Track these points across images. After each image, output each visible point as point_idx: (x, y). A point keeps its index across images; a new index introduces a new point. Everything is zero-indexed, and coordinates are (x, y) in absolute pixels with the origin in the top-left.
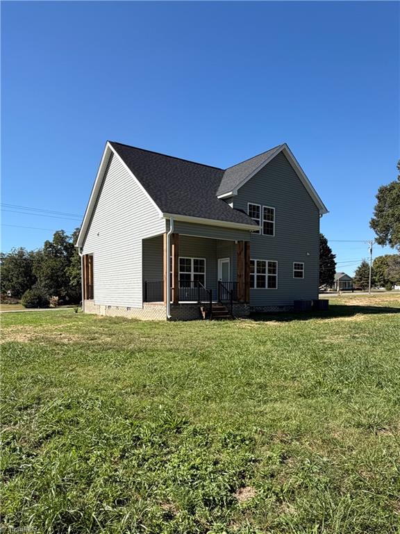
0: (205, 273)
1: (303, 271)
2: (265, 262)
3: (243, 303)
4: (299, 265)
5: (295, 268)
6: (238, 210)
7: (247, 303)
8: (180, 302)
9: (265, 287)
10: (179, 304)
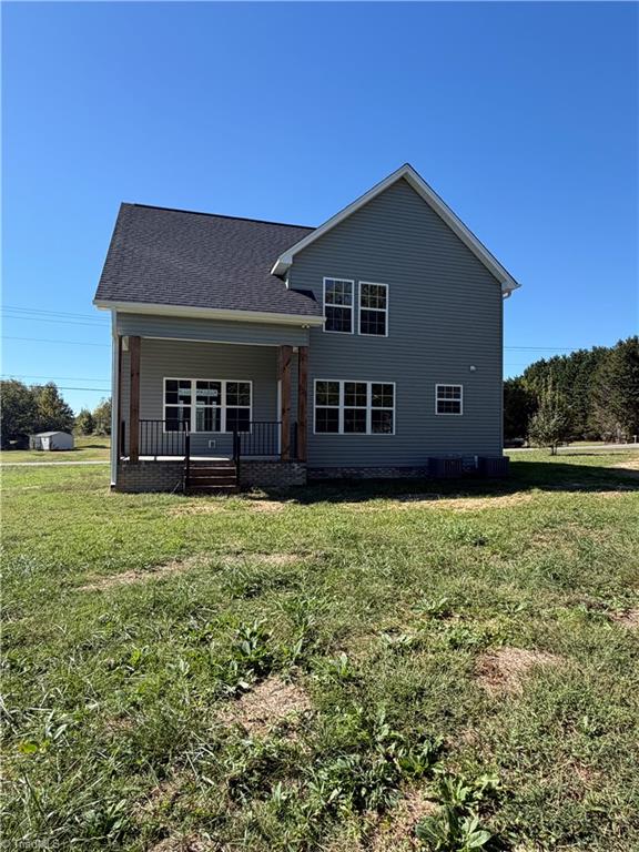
0: (250, 407)
1: (461, 400)
2: (365, 385)
3: (290, 462)
4: (449, 389)
5: (440, 396)
6: (298, 291)
7: (299, 462)
8: (141, 458)
9: (364, 431)
10: (141, 461)
